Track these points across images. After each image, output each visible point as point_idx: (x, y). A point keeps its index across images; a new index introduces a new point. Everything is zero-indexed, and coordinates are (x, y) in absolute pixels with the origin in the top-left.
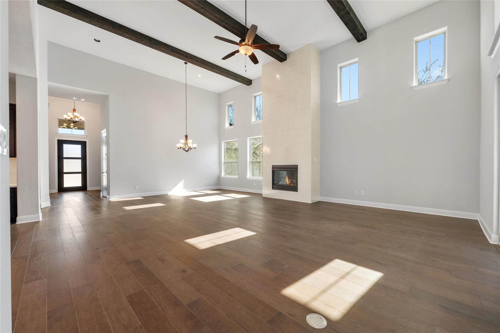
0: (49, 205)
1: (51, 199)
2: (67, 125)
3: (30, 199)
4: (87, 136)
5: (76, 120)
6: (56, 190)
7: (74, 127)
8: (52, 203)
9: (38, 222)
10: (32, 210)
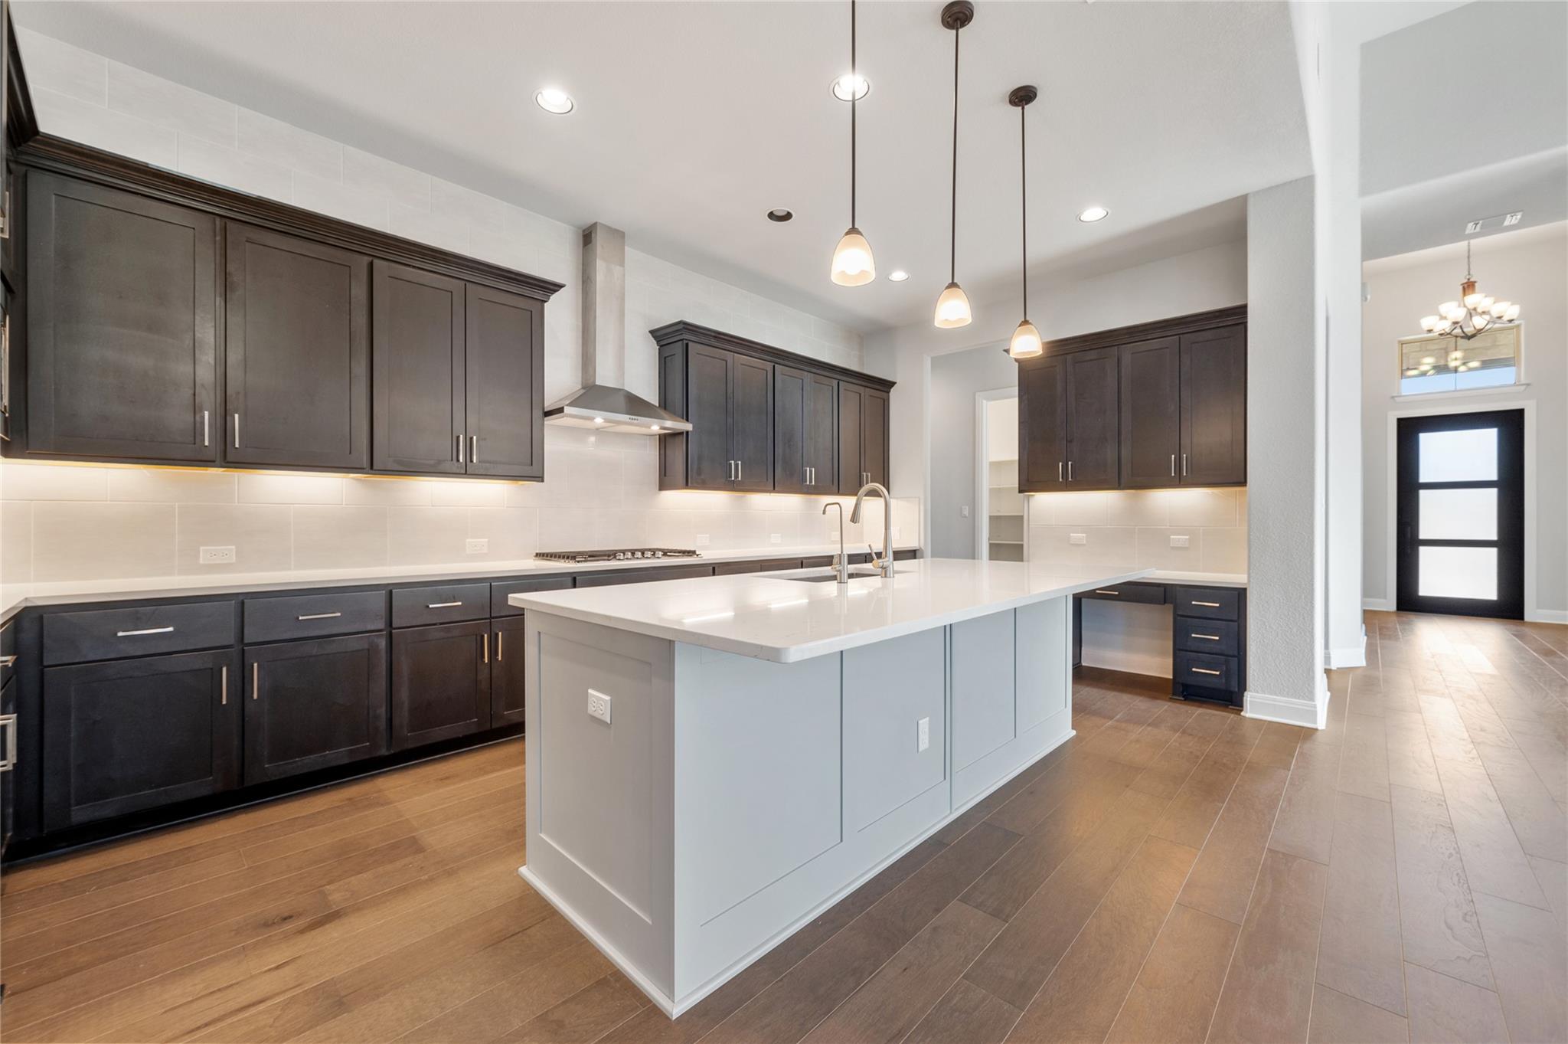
0: (1362, 662)
1: (1371, 634)
2: (1437, 362)
3: (1287, 636)
4: (1528, 385)
5: (1478, 327)
6: (1390, 603)
7: (1464, 364)
8: (1371, 652)
9: (1312, 731)
10: (1291, 680)
